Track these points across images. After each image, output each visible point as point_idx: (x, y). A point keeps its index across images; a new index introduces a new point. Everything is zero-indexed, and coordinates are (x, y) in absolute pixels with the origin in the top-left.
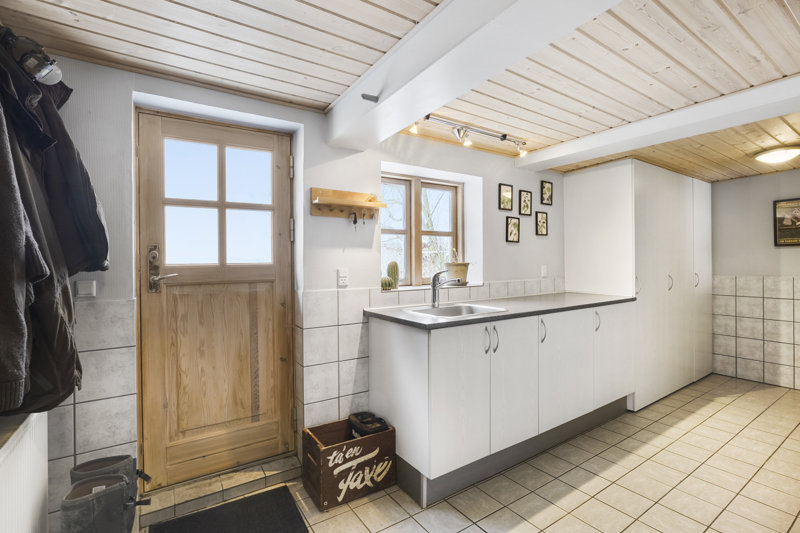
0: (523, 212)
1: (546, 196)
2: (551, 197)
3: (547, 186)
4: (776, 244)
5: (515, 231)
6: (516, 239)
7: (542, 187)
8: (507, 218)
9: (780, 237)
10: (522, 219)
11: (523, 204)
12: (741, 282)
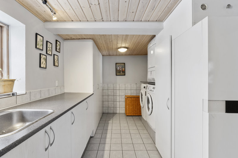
0: (48, 53)
1: (58, 48)
2: (60, 48)
3: (58, 43)
4: (116, 75)
5: (44, 62)
6: (45, 67)
7: (56, 43)
8: (40, 54)
9: (117, 73)
10: (48, 56)
11: (48, 49)
12: (109, 85)
